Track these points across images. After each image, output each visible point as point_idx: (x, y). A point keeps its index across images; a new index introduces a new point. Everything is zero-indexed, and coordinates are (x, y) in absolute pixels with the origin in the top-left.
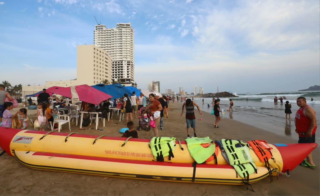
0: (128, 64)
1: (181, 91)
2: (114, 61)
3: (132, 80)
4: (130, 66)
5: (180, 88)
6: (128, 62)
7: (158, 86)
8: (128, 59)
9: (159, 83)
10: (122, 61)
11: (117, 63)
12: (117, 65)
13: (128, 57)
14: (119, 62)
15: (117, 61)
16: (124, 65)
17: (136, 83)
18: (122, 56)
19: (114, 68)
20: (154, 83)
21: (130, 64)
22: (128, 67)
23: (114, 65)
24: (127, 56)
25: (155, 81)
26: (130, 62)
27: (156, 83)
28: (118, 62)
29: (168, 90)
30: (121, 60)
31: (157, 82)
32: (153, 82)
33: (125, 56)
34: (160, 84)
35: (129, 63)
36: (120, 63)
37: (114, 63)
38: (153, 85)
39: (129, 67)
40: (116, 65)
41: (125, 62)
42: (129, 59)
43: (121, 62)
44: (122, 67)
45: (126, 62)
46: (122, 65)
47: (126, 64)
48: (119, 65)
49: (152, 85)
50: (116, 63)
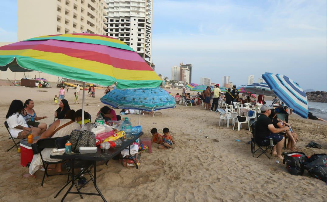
0: (139, 25)
1: (227, 83)
2: (114, 17)
3: (147, 56)
4: (145, 27)
5: (225, 78)
6: (139, 20)
7: (189, 72)
8: (141, 15)
9: (190, 66)
10: (130, 17)
11: (120, 22)
12: (120, 26)
13: (141, 10)
14: (123, 20)
15: (119, 18)
16: (132, 26)
17: (153, 63)
18: (129, 7)
19: (114, 30)
20: (182, 66)
21: (143, 25)
22: (139, 30)
23: (114, 25)
24: (139, 8)
25: (185, 64)
26: (143, 21)
27: (185, 66)
28: (121, 19)
29: (205, 79)
30: (127, 15)
31: (187, 65)
32: (181, 64)
33: (136, 9)
34: (192, 68)
35: (142, 23)
36: (125, 21)
37: (115, 22)
38: (181, 70)
39: (142, 30)
40: (117, 25)
41: (135, 20)
42: (143, 14)
43: (127, 21)
44: (128, 30)
45: (137, 19)
46: (128, 25)
47: (137, 25)
48: (122, 25)
49: (179, 69)
50: (117, 21)
